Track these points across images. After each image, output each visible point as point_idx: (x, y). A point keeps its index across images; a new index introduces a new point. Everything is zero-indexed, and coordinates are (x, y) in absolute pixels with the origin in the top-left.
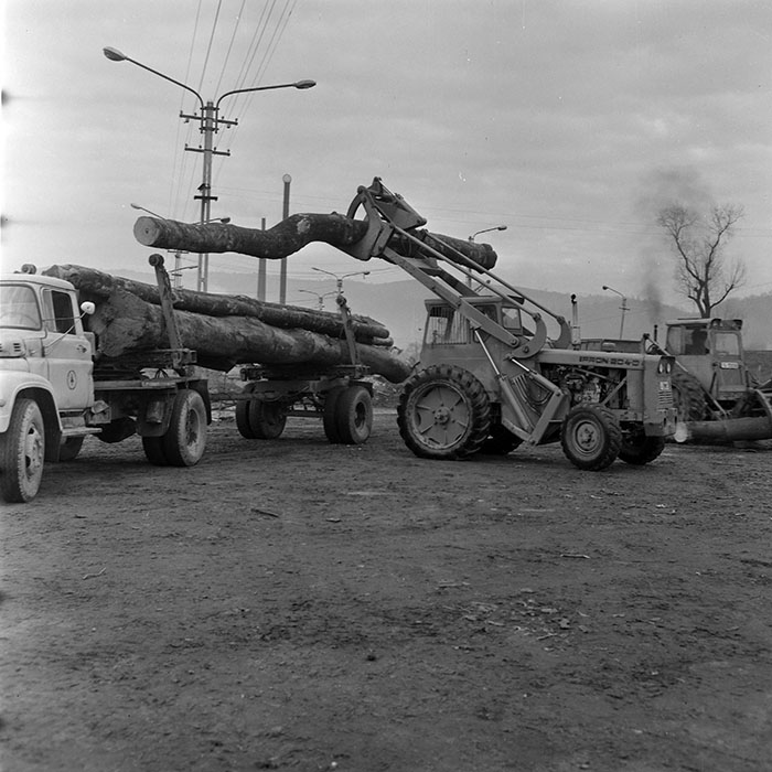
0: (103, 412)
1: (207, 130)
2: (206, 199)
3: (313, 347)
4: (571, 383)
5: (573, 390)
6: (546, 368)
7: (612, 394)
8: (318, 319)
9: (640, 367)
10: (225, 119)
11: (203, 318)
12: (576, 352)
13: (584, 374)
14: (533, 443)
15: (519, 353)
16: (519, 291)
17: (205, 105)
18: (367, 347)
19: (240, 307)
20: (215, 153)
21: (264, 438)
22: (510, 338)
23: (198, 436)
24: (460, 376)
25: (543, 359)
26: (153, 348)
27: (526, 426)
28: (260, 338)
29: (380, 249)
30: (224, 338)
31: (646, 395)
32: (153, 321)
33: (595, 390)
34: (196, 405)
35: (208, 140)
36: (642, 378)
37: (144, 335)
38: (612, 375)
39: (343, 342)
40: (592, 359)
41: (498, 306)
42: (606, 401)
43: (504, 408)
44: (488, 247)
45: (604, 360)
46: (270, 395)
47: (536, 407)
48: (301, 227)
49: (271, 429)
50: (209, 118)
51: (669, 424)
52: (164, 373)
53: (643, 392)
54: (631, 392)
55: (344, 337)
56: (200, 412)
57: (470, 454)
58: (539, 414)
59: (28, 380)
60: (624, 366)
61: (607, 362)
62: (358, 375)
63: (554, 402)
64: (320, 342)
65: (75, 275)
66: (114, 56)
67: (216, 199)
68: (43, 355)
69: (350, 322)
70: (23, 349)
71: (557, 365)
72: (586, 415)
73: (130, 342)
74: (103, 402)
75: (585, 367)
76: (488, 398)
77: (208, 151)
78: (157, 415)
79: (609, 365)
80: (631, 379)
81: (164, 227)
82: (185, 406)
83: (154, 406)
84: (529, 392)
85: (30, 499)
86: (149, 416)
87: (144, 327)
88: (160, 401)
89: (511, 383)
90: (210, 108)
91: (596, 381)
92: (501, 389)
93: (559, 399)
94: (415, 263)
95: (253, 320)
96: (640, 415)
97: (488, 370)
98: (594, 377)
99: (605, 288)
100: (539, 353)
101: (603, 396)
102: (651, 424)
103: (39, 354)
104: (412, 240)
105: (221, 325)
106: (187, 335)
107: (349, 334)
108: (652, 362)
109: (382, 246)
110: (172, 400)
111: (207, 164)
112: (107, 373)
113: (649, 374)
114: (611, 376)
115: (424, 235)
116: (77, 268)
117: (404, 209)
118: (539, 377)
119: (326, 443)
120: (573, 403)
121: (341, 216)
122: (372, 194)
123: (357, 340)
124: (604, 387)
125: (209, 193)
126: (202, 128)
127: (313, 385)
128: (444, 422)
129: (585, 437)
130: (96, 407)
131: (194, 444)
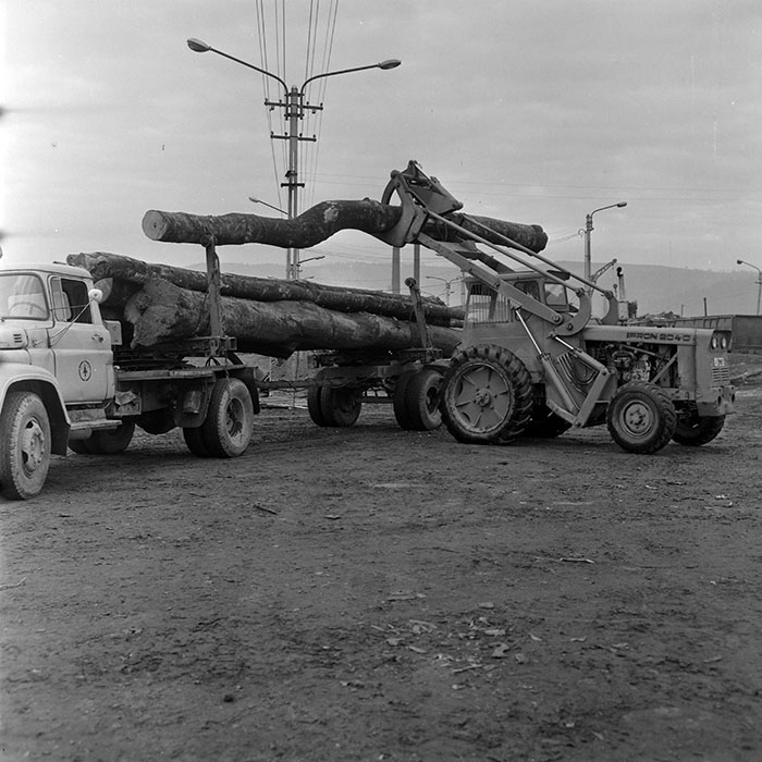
0: (131, 403)
1: (293, 116)
2: (292, 186)
3: (378, 330)
4: (618, 361)
5: (621, 368)
6: (593, 346)
7: (663, 372)
8: (384, 302)
9: (691, 342)
10: (311, 104)
11: (249, 304)
12: (623, 328)
13: (633, 351)
14: (579, 425)
15: (562, 330)
16: (557, 264)
17: (290, 91)
18: (442, 329)
19: (292, 291)
20: (301, 139)
21: (335, 425)
22: (553, 315)
23: (244, 427)
24: (498, 355)
25: (589, 336)
26: (192, 337)
27: (571, 407)
28: (316, 324)
29: (414, 235)
30: (274, 323)
31: (698, 372)
32: (187, 308)
33: (645, 368)
34: (240, 394)
35: (294, 127)
36: (694, 355)
37: (178, 323)
38: (662, 351)
39: (413, 324)
40: (640, 335)
41: (540, 282)
42: (655, 379)
43: (548, 389)
44: (538, 229)
45: (653, 336)
46: (338, 382)
47: (582, 387)
48: (329, 215)
49: (344, 416)
50: (294, 105)
51: (724, 402)
52: (215, 361)
53: (695, 369)
54: (682, 370)
55: (414, 319)
56: (244, 400)
57: (513, 437)
58: (585, 394)
59: (25, 371)
60: (675, 342)
61: (655, 338)
62: (428, 358)
63: (601, 381)
64: (385, 325)
65: (104, 262)
66: (197, 47)
67: (303, 185)
68: (49, 346)
69: (419, 303)
70: (24, 340)
71: (605, 343)
72: (636, 396)
73: (164, 330)
74: (130, 393)
75: (634, 344)
76: (530, 377)
77: (294, 138)
78: (193, 405)
79: (658, 341)
80: (682, 355)
81: (172, 221)
82: (226, 394)
83: (190, 396)
84: (574, 372)
85: (30, 496)
86: (185, 407)
87: (177, 314)
88: (197, 390)
89: (554, 363)
90: (294, 94)
91: (645, 358)
92: (544, 370)
93: (605, 379)
94: (452, 247)
95: (308, 305)
96: (692, 394)
97: (531, 349)
98: (644, 354)
99: (739, 262)
100: (583, 330)
101: (653, 374)
102: (705, 403)
103: (45, 344)
104: (449, 226)
105: (270, 311)
106: (230, 322)
107: (420, 316)
108: (704, 337)
109: (416, 232)
110: (211, 389)
111: (293, 150)
112: (146, 363)
113: (702, 349)
114: (660, 353)
115: (462, 220)
116: (106, 255)
117: (440, 193)
118: (584, 355)
119: (398, 430)
120: (621, 383)
121: (373, 202)
122: (406, 178)
123: (428, 323)
124: (654, 364)
125: (296, 180)
126: (287, 115)
127: (381, 371)
128: (485, 405)
129: (636, 419)
130: (121, 398)
131: (239, 434)
